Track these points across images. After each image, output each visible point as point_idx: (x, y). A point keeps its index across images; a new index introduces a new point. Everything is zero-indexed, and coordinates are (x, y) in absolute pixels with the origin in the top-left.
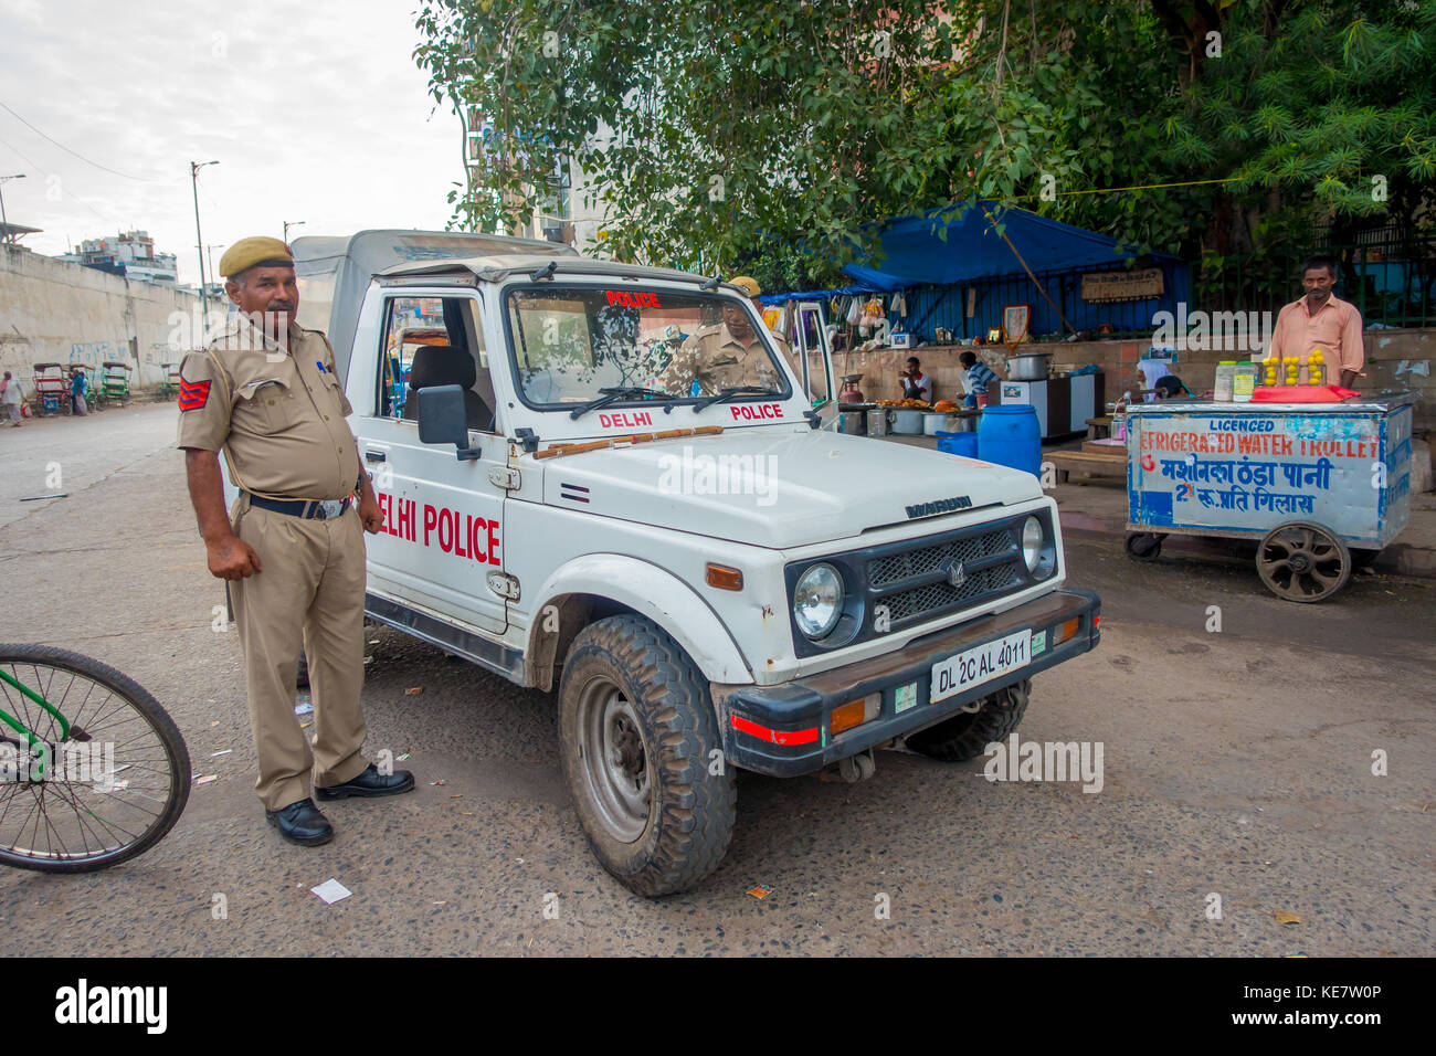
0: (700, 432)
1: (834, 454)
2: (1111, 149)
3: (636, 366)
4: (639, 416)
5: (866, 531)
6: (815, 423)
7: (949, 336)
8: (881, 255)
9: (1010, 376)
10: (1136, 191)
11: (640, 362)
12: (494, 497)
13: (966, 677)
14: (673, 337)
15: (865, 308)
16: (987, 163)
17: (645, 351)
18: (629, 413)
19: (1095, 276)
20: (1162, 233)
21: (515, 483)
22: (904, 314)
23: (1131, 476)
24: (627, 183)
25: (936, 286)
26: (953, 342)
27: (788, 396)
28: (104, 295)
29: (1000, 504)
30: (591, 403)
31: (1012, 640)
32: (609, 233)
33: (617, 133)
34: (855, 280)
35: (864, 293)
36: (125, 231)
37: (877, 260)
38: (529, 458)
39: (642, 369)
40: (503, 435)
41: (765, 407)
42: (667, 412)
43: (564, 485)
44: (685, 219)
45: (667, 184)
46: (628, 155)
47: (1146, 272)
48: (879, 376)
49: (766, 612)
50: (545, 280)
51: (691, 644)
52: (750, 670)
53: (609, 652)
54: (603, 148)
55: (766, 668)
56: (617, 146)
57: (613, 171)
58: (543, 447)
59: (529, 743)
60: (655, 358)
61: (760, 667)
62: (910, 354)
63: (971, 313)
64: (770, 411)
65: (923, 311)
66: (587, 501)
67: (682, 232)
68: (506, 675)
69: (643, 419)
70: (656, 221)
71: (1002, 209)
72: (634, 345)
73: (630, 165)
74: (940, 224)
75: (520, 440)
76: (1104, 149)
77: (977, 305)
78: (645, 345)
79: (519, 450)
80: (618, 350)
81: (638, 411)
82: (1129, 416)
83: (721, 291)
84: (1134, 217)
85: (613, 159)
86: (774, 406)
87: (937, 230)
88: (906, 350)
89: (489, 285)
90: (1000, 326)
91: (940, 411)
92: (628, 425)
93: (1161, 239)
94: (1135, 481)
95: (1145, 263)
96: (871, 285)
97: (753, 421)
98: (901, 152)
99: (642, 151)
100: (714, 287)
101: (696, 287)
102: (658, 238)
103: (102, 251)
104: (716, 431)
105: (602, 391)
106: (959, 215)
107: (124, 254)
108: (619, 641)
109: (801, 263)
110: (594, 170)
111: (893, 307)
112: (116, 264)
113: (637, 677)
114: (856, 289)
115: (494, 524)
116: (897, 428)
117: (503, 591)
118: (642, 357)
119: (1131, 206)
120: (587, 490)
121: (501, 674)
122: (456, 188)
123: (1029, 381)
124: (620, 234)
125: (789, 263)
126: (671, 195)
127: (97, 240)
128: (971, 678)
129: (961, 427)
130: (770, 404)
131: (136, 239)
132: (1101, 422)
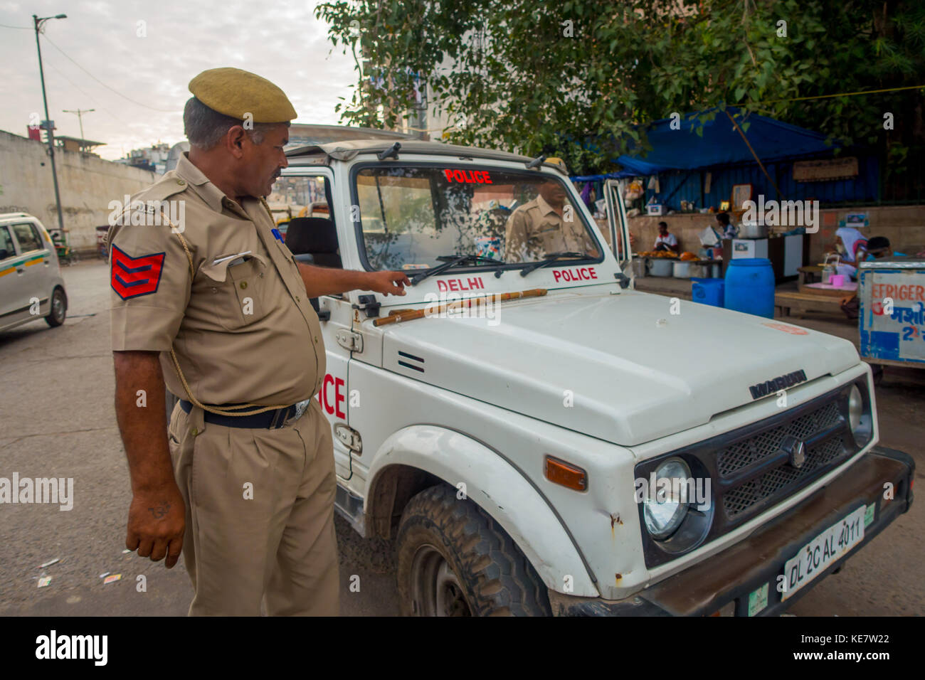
0: (528, 295)
1: (660, 323)
2: (828, 67)
3: (470, 227)
4: (473, 281)
5: (715, 416)
6: (624, 283)
7: (691, 206)
8: (649, 148)
9: (740, 235)
10: (843, 97)
11: (472, 224)
12: (340, 357)
13: (812, 566)
14: (494, 208)
15: (630, 187)
16: (739, 75)
17: (475, 217)
18: (464, 278)
19: (804, 163)
20: (863, 129)
21: (358, 346)
22: (657, 191)
23: (862, 319)
24: (464, 98)
25: (682, 171)
26: (694, 211)
27: (600, 260)
28: (138, 184)
29: (829, 375)
30: (430, 270)
31: (850, 519)
32: (451, 134)
33: (457, 62)
34: (622, 168)
35: (628, 177)
36: (156, 143)
37: (645, 151)
38: (369, 324)
39: (474, 230)
40: (348, 301)
41: (582, 270)
42: (498, 276)
43: (401, 353)
44: (506, 122)
45: (492, 99)
46: (463, 79)
47: (845, 159)
48: (638, 235)
49: (615, 520)
50: (390, 159)
51: (529, 546)
52: (595, 582)
53: (442, 529)
54: (447, 73)
55: (613, 582)
56: (457, 71)
57: (454, 89)
58: (384, 313)
59: (378, 552)
60: (483, 222)
61: (606, 580)
62: (662, 219)
63: (707, 189)
64: (587, 274)
65: (672, 189)
66: (422, 370)
67: (503, 133)
68: (350, 520)
69: (476, 284)
70: (484, 125)
71: (748, 111)
72: (468, 213)
73: (466, 84)
74: (697, 123)
75: (362, 306)
76: (822, 67)
77: (712, 184)
78: (477, 213)
79: (361, 316)
80: (457, 217)
81: (472, 276)
82: (862, 271)
83: (544, 169)
84: (840, 118)
85: (454, 81)
86: (590, 269)
87: (695, 129)
88: (659, 217)
89: (340, 164)
90: (730, 199)
91: (685, 260)
92: (463, 289)
93: (863, 134)
94: (866, 323)
95: (847, 152)
96: (635, 171)
97: (572, 283)
98: (669, 69)
99: (475, 74)
100: (538, 166)
101: (522, 166)
102: (486, 137)
103: (142, 157)
104: (541, 293)
105: (440, 259)
106: (712, 116)
107: (155, 158)
108: (452, 521)
109: (584, 157)
110: (441, 90)
111: (650, 186)
112: (150, 164)
113: (468, 565)
114: (623, 174)
115: (339, 382)
116: (653, 272)
117: (348, 442)
118: (474, 222)
119: (839, 110)
120: (422, 360)
121: (346, 517)
122: (340, 101)
123: (754, 239)
124: (459, 134)
125: (575, 156)
126: (494, 107)
127: (140, 150)
128: (816, 566)
129: (702, 273)
130: (586, 267)
131: (162, 149)
132: (809, 269)
